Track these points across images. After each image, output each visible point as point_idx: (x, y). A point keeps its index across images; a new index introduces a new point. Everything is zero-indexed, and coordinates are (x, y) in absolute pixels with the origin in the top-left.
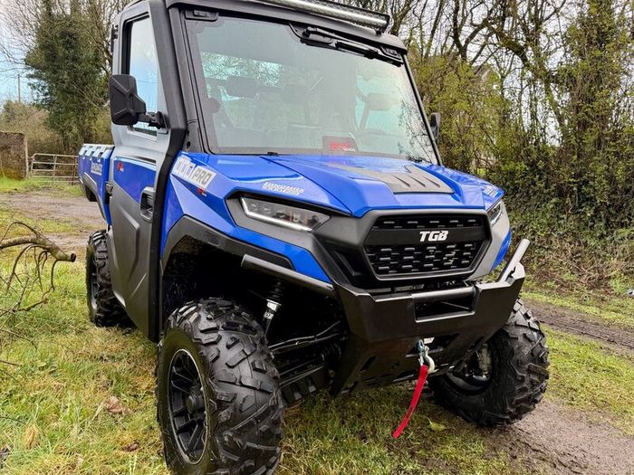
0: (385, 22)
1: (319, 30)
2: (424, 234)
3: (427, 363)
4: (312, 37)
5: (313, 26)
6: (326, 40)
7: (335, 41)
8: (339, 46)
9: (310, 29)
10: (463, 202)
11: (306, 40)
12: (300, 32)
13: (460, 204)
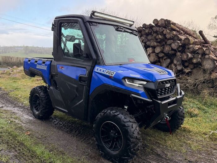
0: (133, 23)
1: (121, 27)
2: (166, 85)
3: (167, 118)
4: (119, 29)
5: (120, 26)
6: (121, 30)
7: (124, 30)
8: (125, 31)
9: (119, 27)
10: (172, 76)
11: (117, 30)
12: (116, 28)
13: (171, 77)
